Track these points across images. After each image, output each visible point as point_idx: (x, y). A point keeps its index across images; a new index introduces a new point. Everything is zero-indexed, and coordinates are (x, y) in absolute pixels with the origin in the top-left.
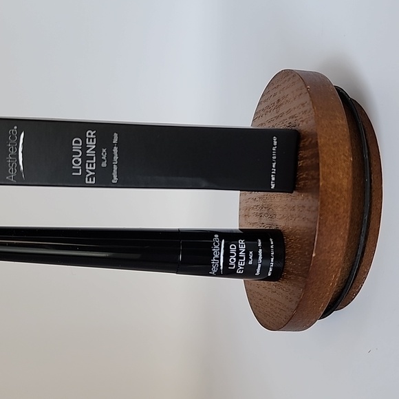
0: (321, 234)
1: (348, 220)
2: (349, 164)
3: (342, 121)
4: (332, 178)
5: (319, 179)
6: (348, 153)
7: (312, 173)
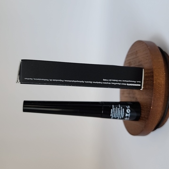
0: (154, 100)
1: (164, 95)
2: (164, 75)
3: (161, 60)
4: (158, 80)
5: (153, 81)
6: (164, 71)
7: (151, 78)
